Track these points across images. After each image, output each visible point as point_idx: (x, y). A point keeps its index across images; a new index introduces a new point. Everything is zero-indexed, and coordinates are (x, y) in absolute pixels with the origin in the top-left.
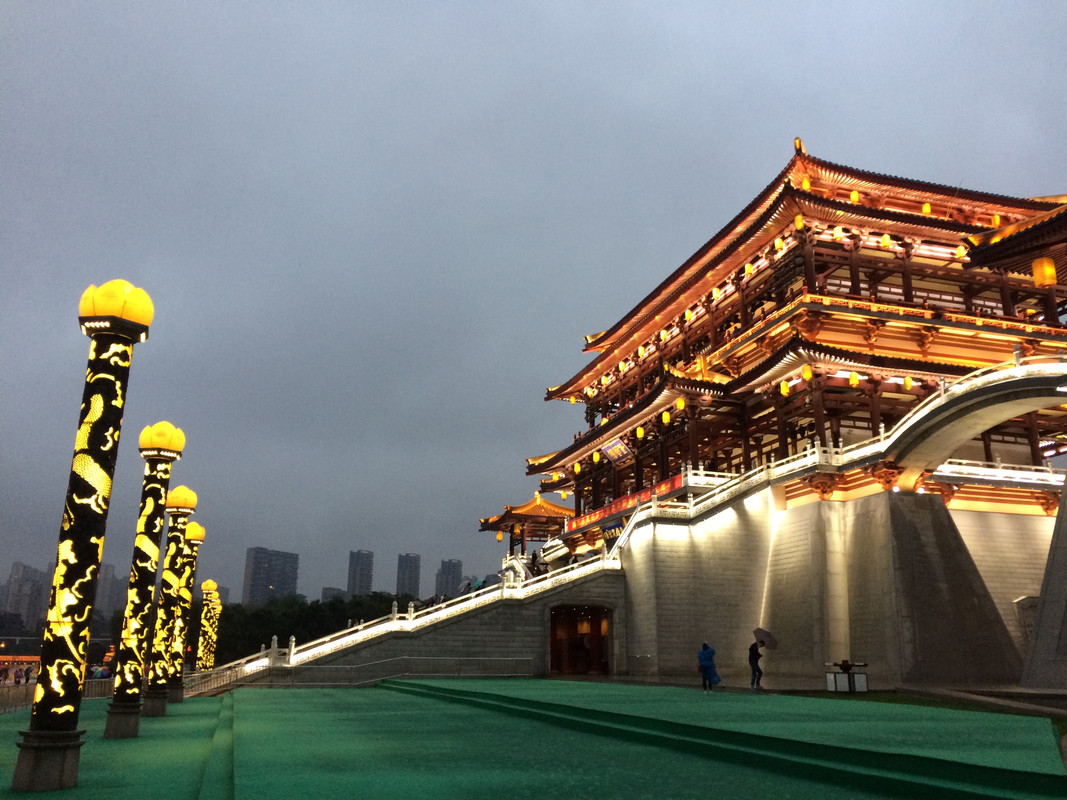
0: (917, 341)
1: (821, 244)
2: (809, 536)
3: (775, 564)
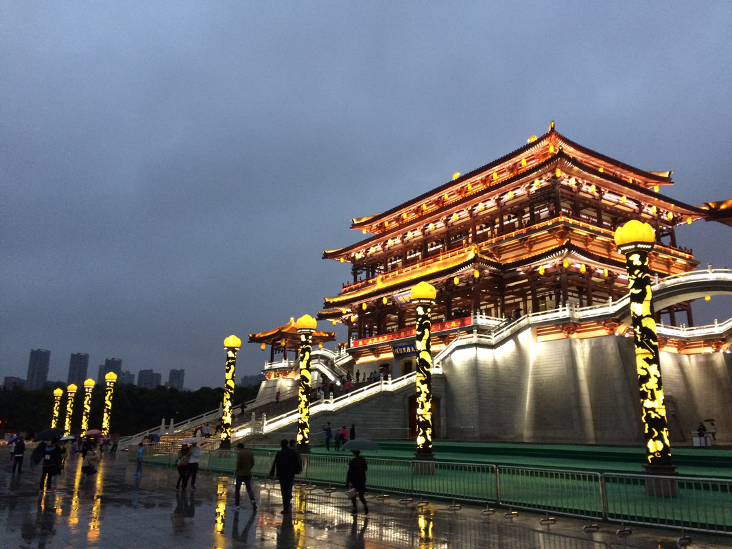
0: (606, 248)
1: (563, 186)
2: (564, 359)
3: (536, 373)
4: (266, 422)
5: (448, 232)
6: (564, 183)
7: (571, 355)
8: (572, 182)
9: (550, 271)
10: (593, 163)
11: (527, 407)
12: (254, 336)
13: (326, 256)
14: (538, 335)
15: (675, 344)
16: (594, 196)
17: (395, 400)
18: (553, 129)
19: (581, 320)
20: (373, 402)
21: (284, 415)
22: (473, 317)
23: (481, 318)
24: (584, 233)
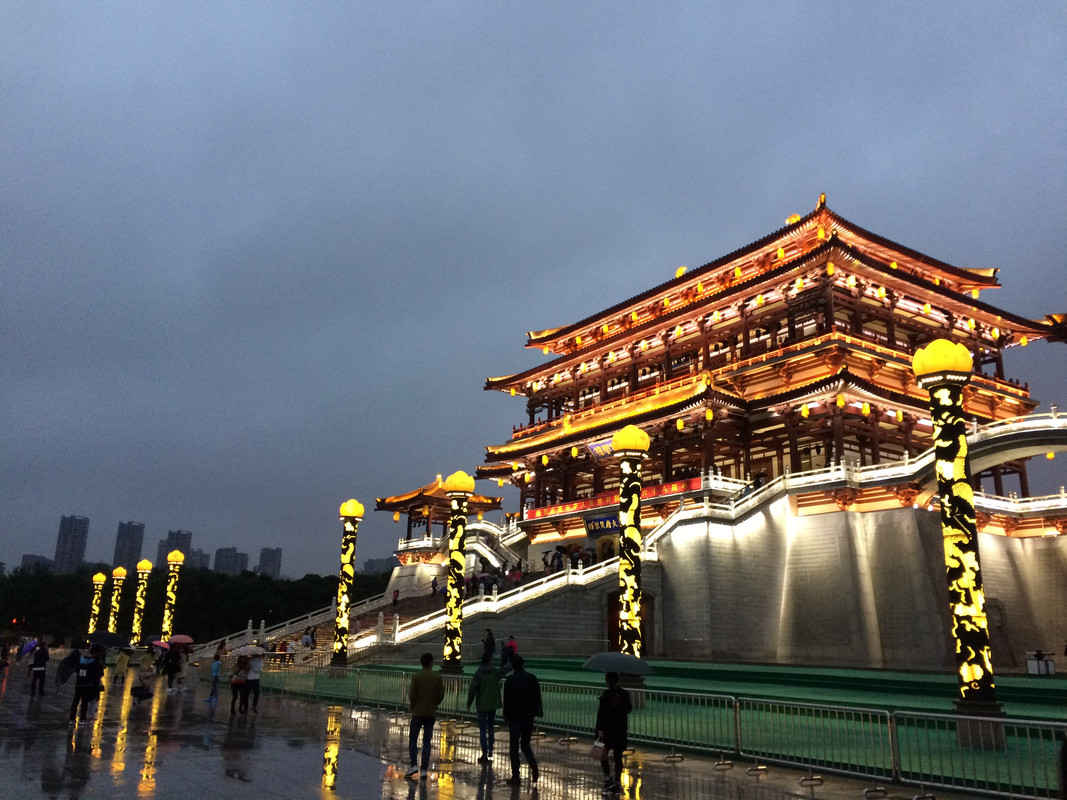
0: (901, 380)
1: (838, 289)
2: (837, 541)
3: (795, 562)
4: (399, 628)
5: (668, 353)
6: (839, 283)
7: (848, 536)
8: (851, 283)
9: (817, 413)
10: (882, 255)
11: (782, 611)
12: (383, 501)
13: (490, 386)
14: (799, 506)
15: (1001, 522)
16: (883, 303)
17: (586, 597)
18: (823, 205)
19: (862, 485)
20: (557, 600)
21: (426, 617)
22: (703, 478)
23: (715, 479)
24: (868, 357)
